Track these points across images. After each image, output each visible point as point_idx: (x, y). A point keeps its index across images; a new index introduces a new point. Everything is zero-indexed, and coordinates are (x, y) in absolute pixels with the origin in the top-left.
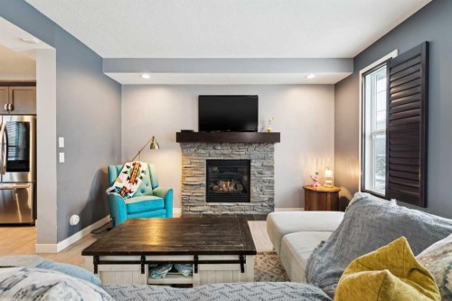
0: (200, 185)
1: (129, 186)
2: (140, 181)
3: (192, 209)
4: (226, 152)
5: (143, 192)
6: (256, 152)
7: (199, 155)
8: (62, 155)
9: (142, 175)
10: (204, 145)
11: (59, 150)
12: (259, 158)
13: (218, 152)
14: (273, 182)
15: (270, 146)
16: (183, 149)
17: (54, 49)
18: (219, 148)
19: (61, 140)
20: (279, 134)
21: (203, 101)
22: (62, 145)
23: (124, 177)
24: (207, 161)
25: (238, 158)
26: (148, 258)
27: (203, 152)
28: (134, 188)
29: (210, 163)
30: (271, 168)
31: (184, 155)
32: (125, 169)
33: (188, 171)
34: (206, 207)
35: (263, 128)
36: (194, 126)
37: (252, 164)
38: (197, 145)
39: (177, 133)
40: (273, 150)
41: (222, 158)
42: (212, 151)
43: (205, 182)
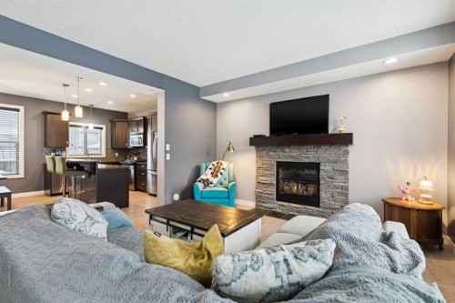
0: (271, 184)
1: (211, 179)
2: (220, 176)
3: (264, 205)
4: (294, 154)
5: (221, 184)
6: (325, 155)
7: (270, 157)
8: (168, 155)
9: (222, 171)
10: (274, 148)
11: (166, 152)
12: (329, 161)
13: (286, 154)
14: (347, 189)
15: (344, 148)
16: (257, 151)
17: (163, 91)
18: (287, 150)
19: (168, 146)
20: (351, 134)
21: (274, 107)
22: (168, 149)
23: (209, 172)
24: (278, 162)
25: (307, 161)
26: (171, 223)
27: (272, 154)
28: (215, 181)
29: (279, 165)
30: (345, 173)
31: (258, 157)
32: (211, 166)
33: (261, 171)
34: (275, 205)
35: (335, 129)
36: (265, 131)
37: (321, 167)
38: (268, 148)
39: (251, 138)
40: (347, 153)
41: (291, 160)
42: (281, 154)
43: (275, 182)
